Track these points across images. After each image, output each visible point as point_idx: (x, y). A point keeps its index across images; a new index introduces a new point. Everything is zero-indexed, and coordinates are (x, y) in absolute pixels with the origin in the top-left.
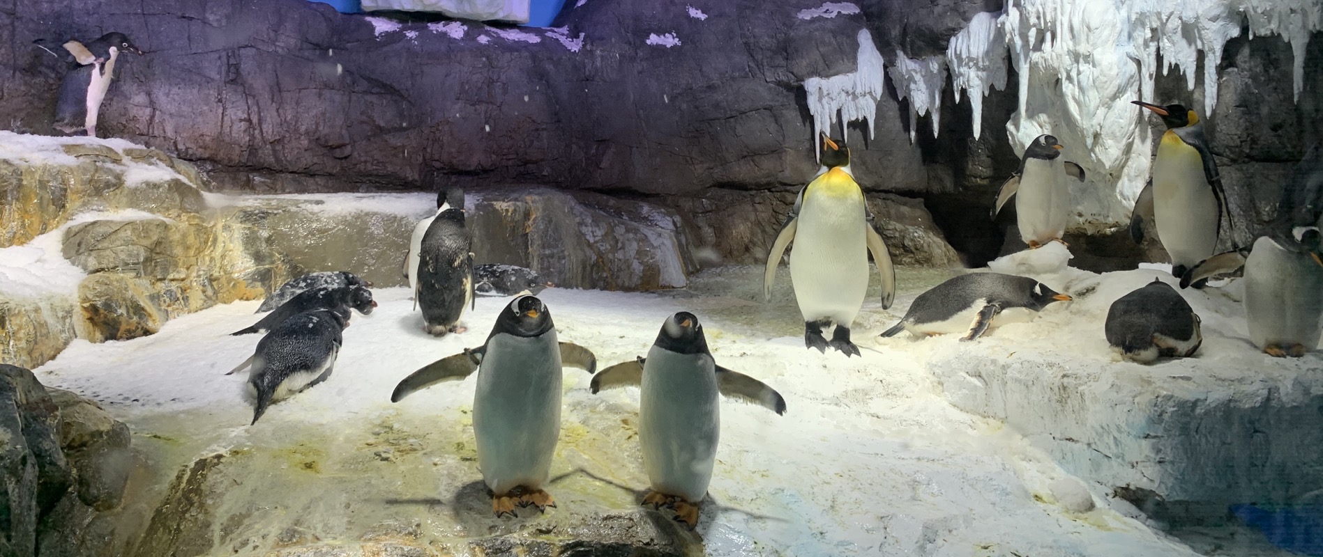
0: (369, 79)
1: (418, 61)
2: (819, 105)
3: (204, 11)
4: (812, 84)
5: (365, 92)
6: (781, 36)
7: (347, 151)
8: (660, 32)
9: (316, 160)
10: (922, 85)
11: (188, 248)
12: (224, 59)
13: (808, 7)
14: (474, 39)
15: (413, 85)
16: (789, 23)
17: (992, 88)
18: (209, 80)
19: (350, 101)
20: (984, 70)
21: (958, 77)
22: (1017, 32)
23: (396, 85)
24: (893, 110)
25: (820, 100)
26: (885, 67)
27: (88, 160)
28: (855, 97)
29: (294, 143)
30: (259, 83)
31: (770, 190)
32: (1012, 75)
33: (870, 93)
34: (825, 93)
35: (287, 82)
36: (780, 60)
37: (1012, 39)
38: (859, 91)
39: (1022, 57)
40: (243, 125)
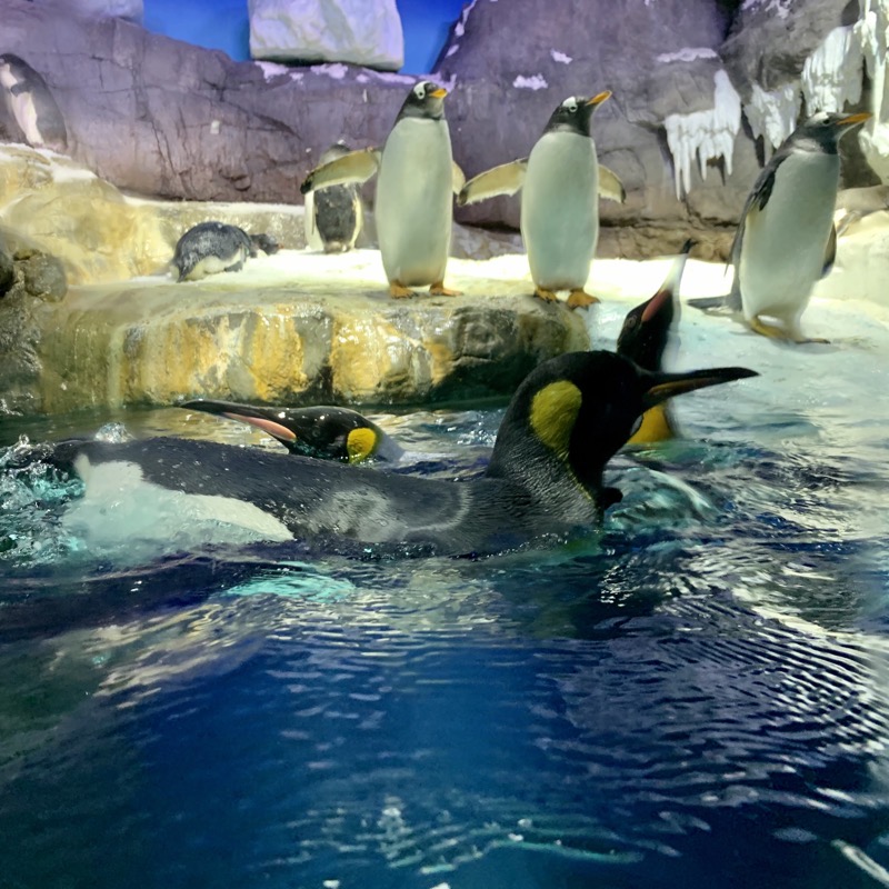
0: (262, 117)
1: (304, 99)
2: (678, 144)
3: (112, 51)
4: (672, 123)
5: (259, 129)
6: (642, 78)
7: (247, 182)
8: (527, 75)
9: (220, 190)
10: (777, 117)
11: (113, 230)
12: (133, 97)
13: (667, 52)
14: (354, 79)
15: (301, 122)
16: (650, 67)
17: (846, 103)
18: (121, 117)
19: (246, 136)
20: (838, 85)
21: (812, 97)
22: (873, 34)
23: (286, 122)
24: (750, 147)
25: (680, 138)
26: (742, 106)
27: (21, 159)
28: (713, 133)
29: (200, 175)
30: (166, 119)
31: (633, 226)
32: (867, 84)
33: (727, 129)
34: (684, 130)
35: (190, 119)
36: (641, 102)
37: (868, 44)
38: (717, 126)
39: (878, 59)
40: (155, 157)
